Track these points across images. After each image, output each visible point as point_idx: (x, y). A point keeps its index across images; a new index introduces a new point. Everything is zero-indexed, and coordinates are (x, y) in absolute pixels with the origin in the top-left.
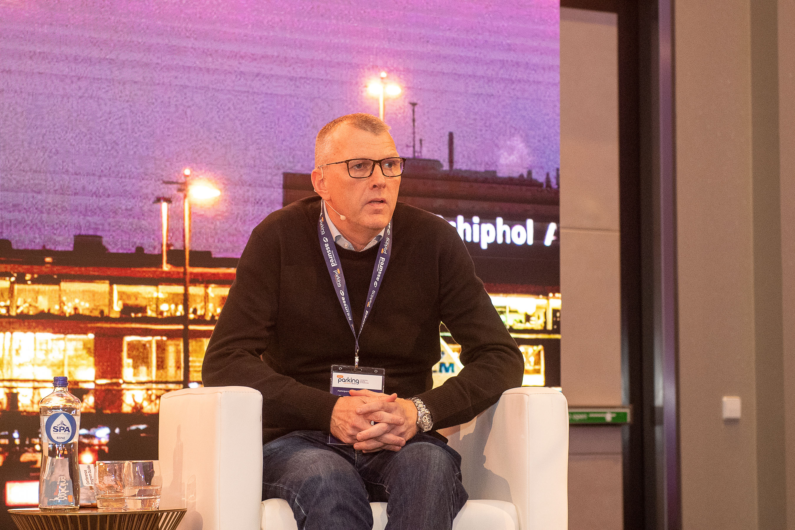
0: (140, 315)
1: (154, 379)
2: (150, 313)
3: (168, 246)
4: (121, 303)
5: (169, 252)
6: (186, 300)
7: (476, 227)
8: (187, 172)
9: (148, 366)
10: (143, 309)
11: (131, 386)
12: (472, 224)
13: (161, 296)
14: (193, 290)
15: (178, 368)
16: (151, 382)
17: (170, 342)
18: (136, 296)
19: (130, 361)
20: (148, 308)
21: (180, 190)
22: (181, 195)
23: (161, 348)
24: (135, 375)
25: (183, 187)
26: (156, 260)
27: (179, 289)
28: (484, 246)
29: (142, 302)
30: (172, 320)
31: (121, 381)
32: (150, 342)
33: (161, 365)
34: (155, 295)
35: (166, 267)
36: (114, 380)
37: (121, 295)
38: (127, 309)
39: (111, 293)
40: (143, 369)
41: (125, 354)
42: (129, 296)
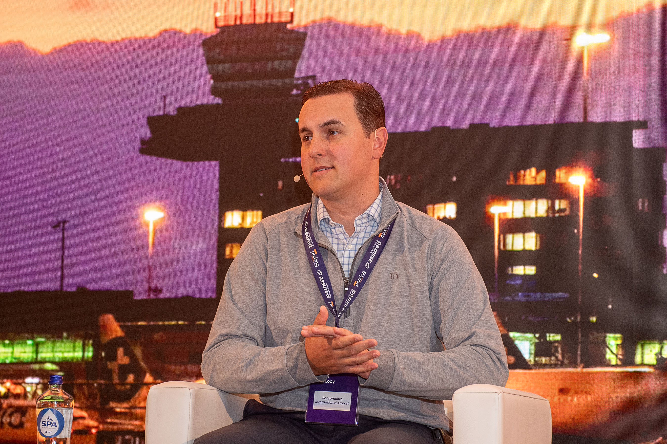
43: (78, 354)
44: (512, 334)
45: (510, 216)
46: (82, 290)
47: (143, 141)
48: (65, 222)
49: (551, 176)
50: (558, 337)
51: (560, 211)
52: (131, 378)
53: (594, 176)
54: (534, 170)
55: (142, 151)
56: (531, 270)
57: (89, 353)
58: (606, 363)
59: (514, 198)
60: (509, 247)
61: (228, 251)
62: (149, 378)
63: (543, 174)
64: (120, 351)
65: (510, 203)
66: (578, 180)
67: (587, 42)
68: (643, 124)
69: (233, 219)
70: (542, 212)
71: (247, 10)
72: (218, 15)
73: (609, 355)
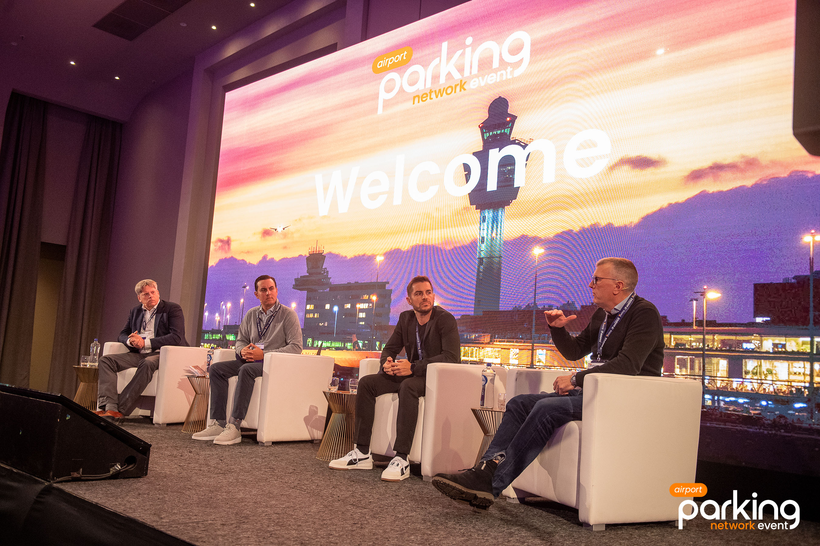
0: (683, 347)
1: (689, 373)
2: (687, 346)
3: (696, 318)
4: (674, 342)
5: (696, 321)
6: (704, 341)
8: (705, 287)
9: (686, 368)
10: (684, 345)
11: (679, 376)
13: (692, 339)
14: (707, 337)
15: (700, 369)
16: (688, 375)
17: (696, 359)
18: (681, 339)
19: (678, 366)
20: (686, 344)
21: (702, 295)
22: (702, 297)
23: (692, 361)
24: (680, 372)
25: (703, 294)
26: (690, 324)
27: (701, 337)
29: (684, 342)
30: (697, 349)
31: (674, 374)
32: (687, 358)
33: (692, 368)
34: (690, 339)
35: (695, 327)
36: (671, 373)
37: (675, 339)
38: (677, 345)
39: (670, 338)
40: (684, 369)
41: (676, 363)
42: (678, 339)
44: (358, 341)
45: (360, 308)
47: (293, 285)
49: (369, 297)
50: (367, 342)
51: (370, 307)
53: (377, 297)
54: (366, 295)
55: (293, 288)
56: (363, 323)
58: (376, 350)
60: (360, 317)
61: (307, 315)
65: (361, 304)
66: (374, 298)
67: (380, 259)
68: (388, 283)
69: (308, 307)
70: (367, 307)
71: (315, 250)
72: (310, 251)
73: (377, 348)
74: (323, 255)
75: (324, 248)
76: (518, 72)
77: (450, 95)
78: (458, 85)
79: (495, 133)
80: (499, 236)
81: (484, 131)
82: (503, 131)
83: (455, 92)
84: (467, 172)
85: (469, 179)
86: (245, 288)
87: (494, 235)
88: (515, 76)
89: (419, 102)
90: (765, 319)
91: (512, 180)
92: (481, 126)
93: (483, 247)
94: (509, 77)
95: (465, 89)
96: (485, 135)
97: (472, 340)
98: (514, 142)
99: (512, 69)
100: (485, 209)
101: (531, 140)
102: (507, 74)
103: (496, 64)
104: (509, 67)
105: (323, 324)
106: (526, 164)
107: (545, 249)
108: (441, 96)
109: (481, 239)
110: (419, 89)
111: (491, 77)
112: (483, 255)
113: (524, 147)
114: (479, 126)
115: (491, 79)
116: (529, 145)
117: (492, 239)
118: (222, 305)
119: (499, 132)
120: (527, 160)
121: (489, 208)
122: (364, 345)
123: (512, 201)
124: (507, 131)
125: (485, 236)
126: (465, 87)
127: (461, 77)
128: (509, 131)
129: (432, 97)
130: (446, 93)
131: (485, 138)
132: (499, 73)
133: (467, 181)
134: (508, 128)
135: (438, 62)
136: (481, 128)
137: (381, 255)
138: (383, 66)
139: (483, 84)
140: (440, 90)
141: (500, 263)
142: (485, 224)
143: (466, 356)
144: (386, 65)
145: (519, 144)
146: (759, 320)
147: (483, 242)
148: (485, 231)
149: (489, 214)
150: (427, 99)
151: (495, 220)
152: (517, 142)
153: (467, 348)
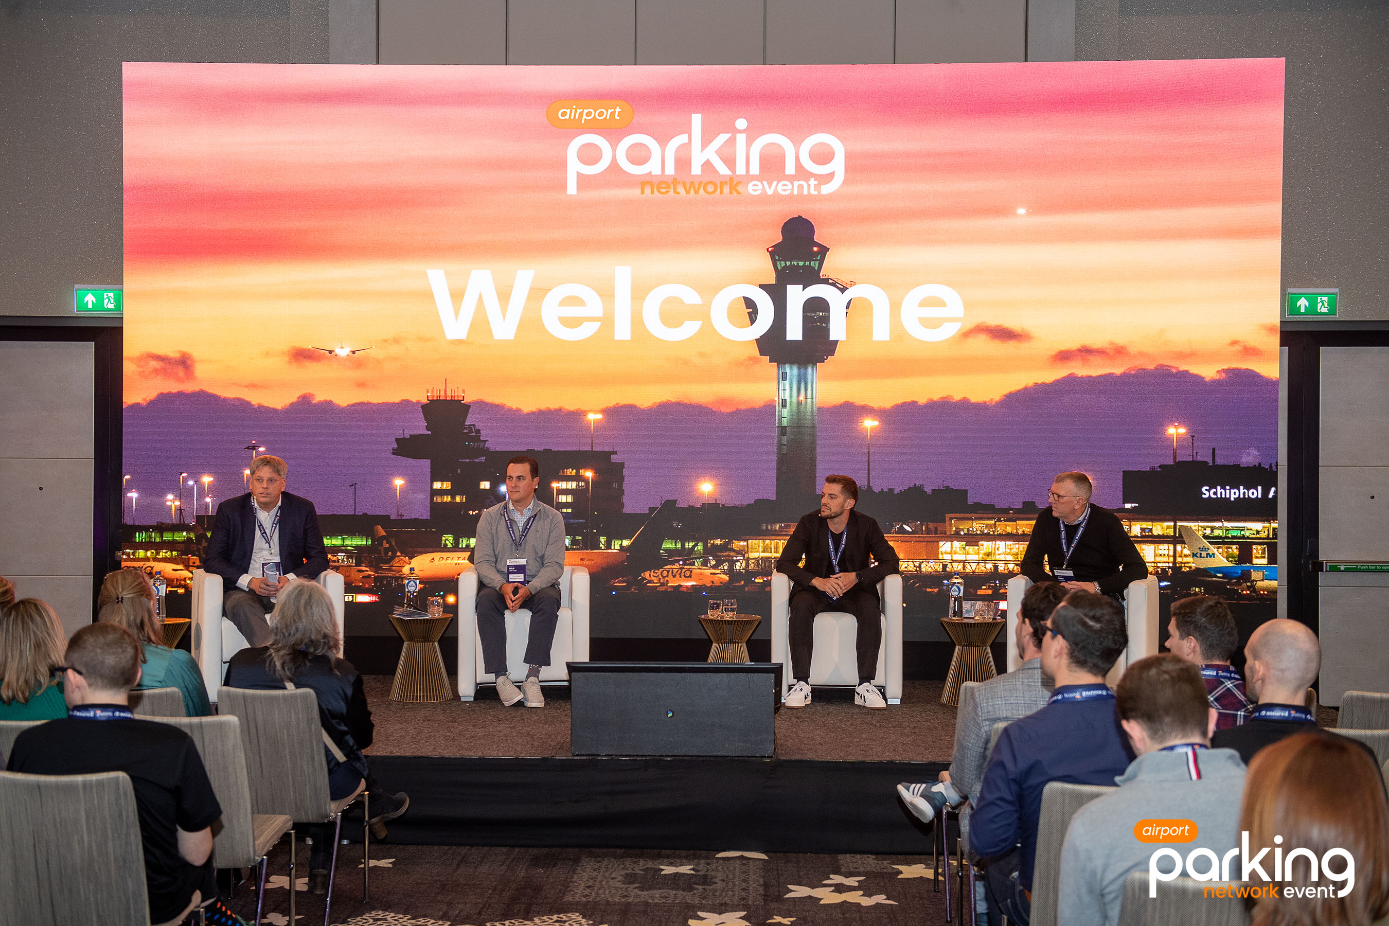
7: (1228, 491)
12: (1225, 490)
28: (1232, 499)
43: (364, 543)
45: (560, 488)
46: (365, 514)
47: (393, 449)
48: (356, 484)
49: (578, 472)
50: (581, 538)
51: (582, 486)
52: (390, 554)
53: (595, 473)
54: (571, 469)
55: (393, 453)
56: (570, 510)
57: (370, 542)
58: (600, 549)
59: (562, 481)
60: (560, 501)
61: (435, 499)
62: (399, 554)
63: (574, 471)
64: (385, 542)
65: (561, 483)
66: (589, 474)
67: (593, 417)
68: (615, 453)
69: (437, 485)
70: (574, 487)
71: (442, 393)
72: (429, 394)
73: (601, 545)
74: (464, 404)
75: (464, 391)
76: (826, 189)
77: (713, 195)
78: (726, 183)
79: (796, 264)
80: (809, 401)
81: (777, 258)
82: (807, 263)
83: (721, 192)
84: (751, 310)
85: (756, 319)
86: (254, 449)
87: (802, 398)
88: (822, 193)
89: (652, 192)
90: (1133, 505)
91: (827, 330)
92: (770, 249)
93: (785, 412)
94: (813, 192)
95: (738, 193)
96: (778, 263)
97: (776, 531)
98: (826, 281)
99: (816, 182)
100: (785, 364)
101: (853, 283)
102: (810, 188)
103: (790, 169)
104: (812, 179)
105: (477, 512)
106: (847, 313)
107: (880, 422)
108: (696, 192)
109: (781, 401)
110: (652, 174)
111: (783, 185)
112: (785, 422)
113: (843, 290)
114: (768, 249)
115: (783, 188)
116: (850, 288)
117: (799, 403)
118: (185, 479)
119: (801, 264)
120: (848, 307)
121: (791, 363)
122: (574, 542)
123: (827, 358)
124: (814, 264)
125: (787, 397)
126: (739, 188)
127: (731, 174)
128: (817, 265)
129: (678, 191)
130: (705, 190)
131: (779, 268)
132: (796, 183)
133: (753, 321)
134: (816, 260)
135: (687, 141)
136: (772, 254)
137: (596, 412)
138: (572, 117)
139: (770, 192)
140: (692, 183)
141: (813, 435)
142: (787, 383)
143: (768, 552)
144: (577, 118)
145: (834, 285)
146: (1128, 506)
147: (784, 405)
148: (788, 392)
149: (792, 371)
150: (667, 192)
151: (802, 380)
152: (830, 281)
153: (767, 542)
